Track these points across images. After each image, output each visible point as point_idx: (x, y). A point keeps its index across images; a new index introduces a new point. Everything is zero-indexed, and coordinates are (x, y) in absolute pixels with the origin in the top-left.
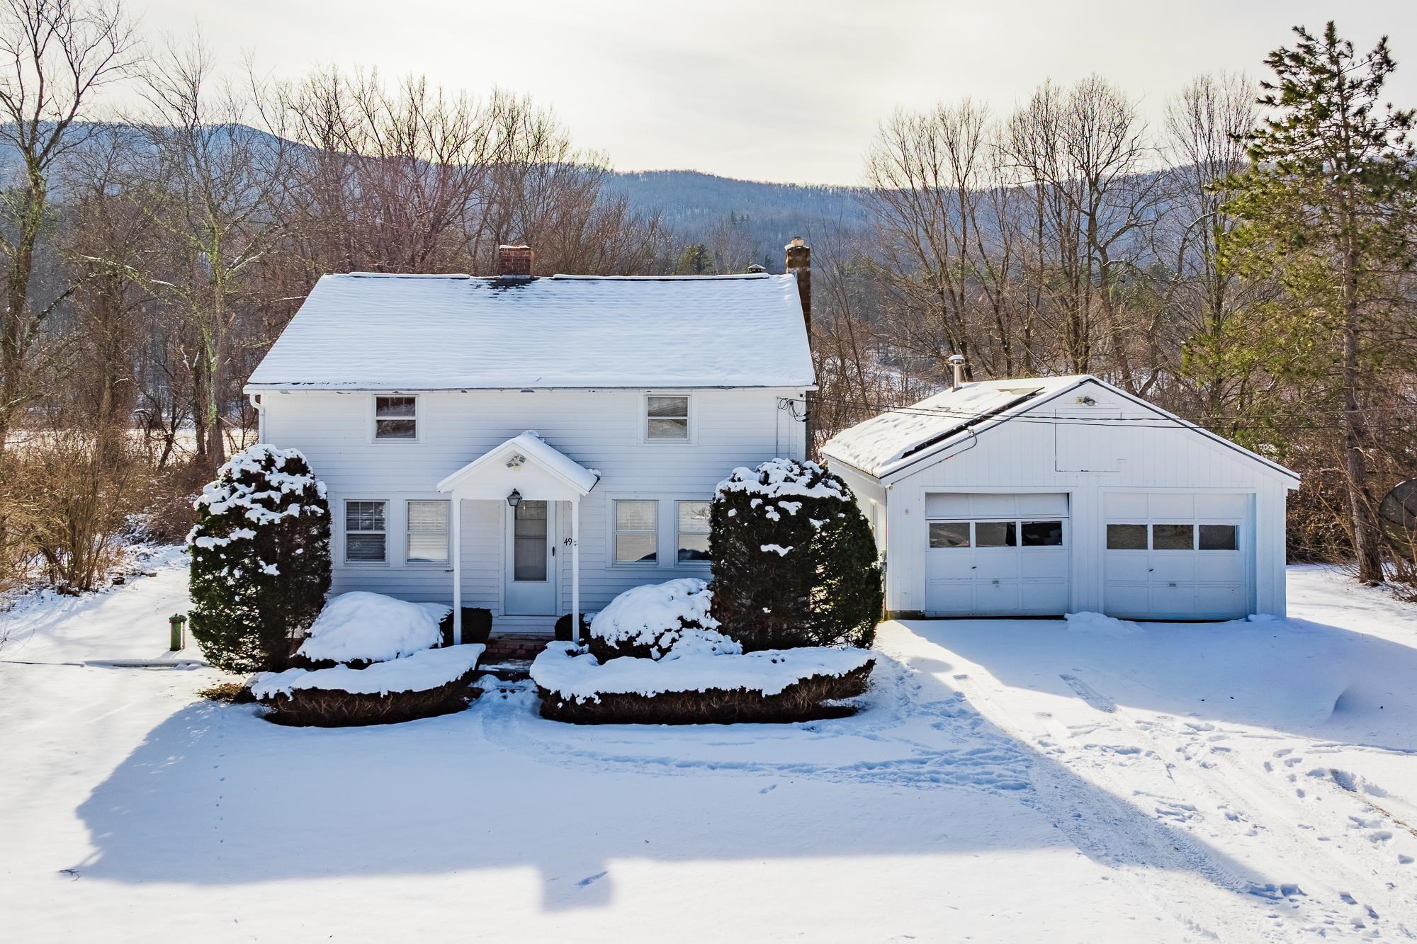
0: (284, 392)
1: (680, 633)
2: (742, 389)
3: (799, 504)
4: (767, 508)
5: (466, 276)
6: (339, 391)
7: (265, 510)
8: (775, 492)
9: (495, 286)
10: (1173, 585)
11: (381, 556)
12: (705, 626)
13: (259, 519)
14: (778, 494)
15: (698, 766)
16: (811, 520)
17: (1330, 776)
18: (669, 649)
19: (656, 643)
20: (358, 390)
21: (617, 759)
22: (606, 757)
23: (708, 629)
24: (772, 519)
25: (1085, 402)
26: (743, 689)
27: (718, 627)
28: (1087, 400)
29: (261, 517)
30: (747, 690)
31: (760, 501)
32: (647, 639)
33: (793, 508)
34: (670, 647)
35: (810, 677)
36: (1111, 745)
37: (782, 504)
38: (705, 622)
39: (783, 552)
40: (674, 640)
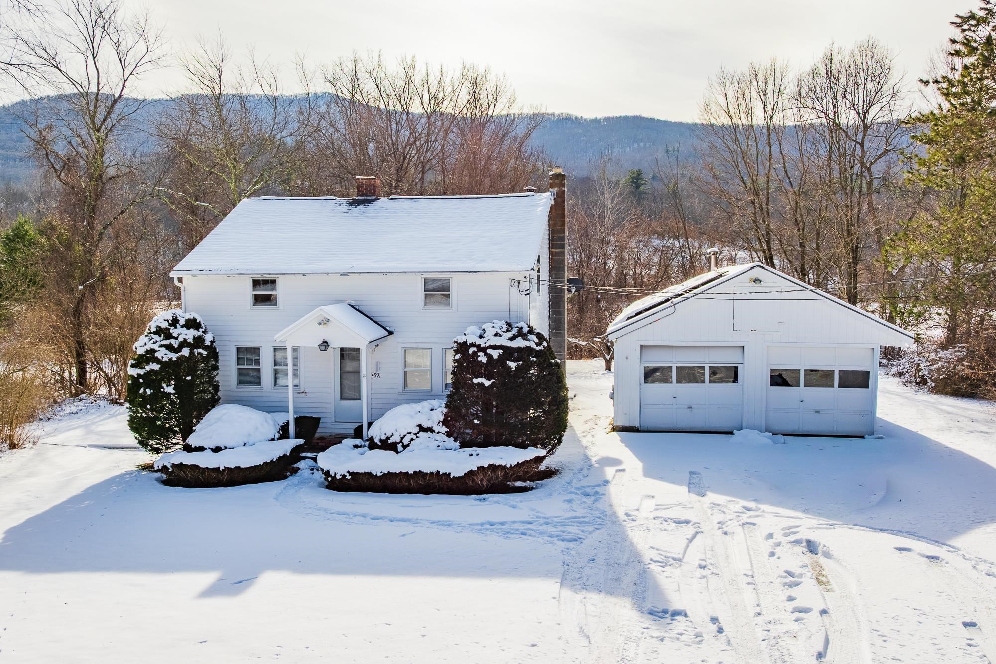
0: (194, 276)
1: (418, 435)
2: (483, 273)
3: (501, 351)
4: (479, 354)
5: (334, 198)
6: (227, 275)
7: (167, 352)
8: (485, 343)
9: (350, 204)
10: (817, 412)
11: (259, 383)
12: (437, 431)
13: (163, 357)
14: (487, 345)
15: (384, 519)
16: (508, 362)
17: (804, 544)
18: (408, 446)
19: (401, 442)
20: (238, 274)
21: (338, 513)
22: (333, 511)
23: (438, 433)
24: (481, 361)
25: (754, 282)
26: (438, 472)
27: (446, 432)
28: (756, 281)
29: (164, 356)
30: (441, 473)
31: (475, 349)
32: (396, 439)
33: (495, 354)
34: (409, 444)
35: (486, 466)
36: (672, 517)
37: (489, 351)
38: (436, 429)
39: (487, 383)
40: (412, 440)
